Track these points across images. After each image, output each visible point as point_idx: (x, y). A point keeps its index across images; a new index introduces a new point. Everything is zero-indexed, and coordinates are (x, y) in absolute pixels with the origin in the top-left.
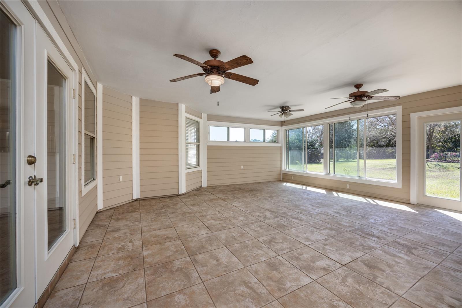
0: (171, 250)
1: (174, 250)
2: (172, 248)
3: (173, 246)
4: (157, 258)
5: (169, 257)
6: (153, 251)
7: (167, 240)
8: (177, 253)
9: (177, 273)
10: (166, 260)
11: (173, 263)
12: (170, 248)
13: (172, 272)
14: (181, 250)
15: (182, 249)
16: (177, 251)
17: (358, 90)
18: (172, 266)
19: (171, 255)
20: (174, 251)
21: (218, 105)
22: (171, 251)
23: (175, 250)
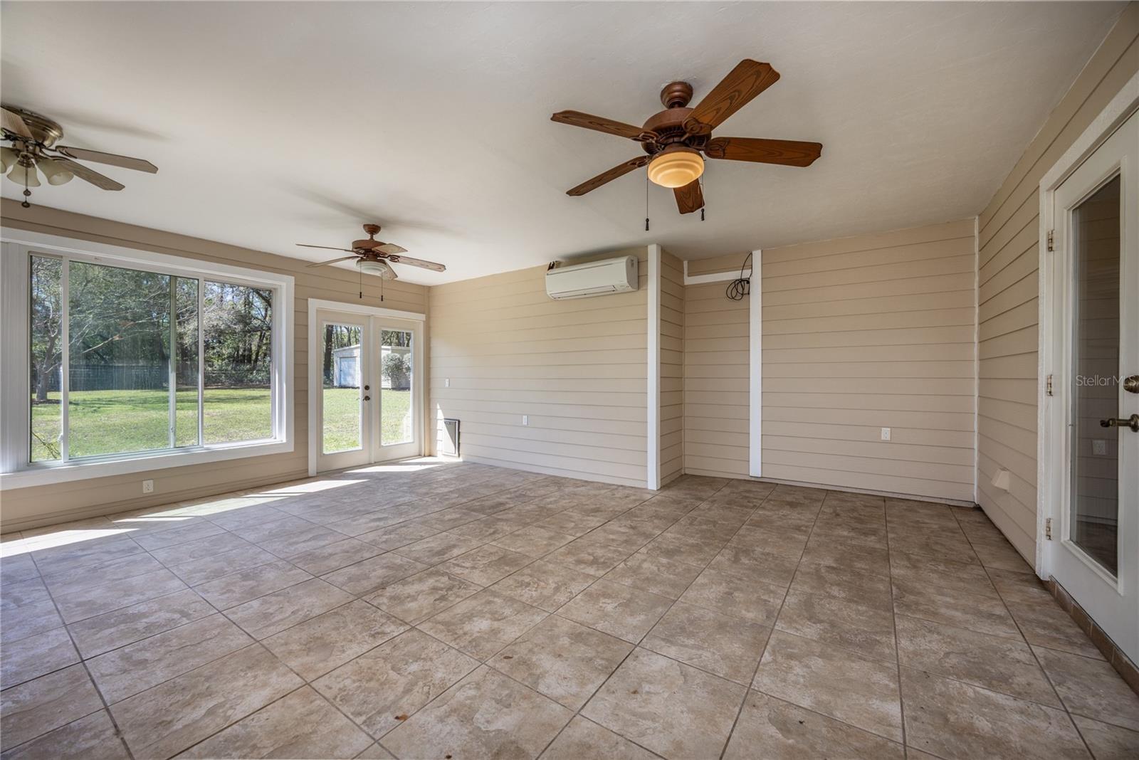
0: (805, 670)
1: (797, 663)
2: (797, 675)
3: (794, 678)
4: (858, 669)
5: (822, 655)
6: (863, 701)
7: (797, 715)
8: (795, 651)
9: (822, 618)
10: (835, 654)
11: (821, 637)
12: (804, 677)
13: (833, 625)
14: (777, 654)
15: (774, 652)
16: (791, 657)
17: (372, 238)
18: (827, 633)
19: (815, 655)
20: (800, 662)
21: (647, 229)
22: (807, 666)
23: (793, 663)
